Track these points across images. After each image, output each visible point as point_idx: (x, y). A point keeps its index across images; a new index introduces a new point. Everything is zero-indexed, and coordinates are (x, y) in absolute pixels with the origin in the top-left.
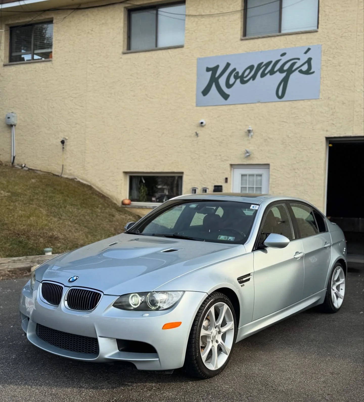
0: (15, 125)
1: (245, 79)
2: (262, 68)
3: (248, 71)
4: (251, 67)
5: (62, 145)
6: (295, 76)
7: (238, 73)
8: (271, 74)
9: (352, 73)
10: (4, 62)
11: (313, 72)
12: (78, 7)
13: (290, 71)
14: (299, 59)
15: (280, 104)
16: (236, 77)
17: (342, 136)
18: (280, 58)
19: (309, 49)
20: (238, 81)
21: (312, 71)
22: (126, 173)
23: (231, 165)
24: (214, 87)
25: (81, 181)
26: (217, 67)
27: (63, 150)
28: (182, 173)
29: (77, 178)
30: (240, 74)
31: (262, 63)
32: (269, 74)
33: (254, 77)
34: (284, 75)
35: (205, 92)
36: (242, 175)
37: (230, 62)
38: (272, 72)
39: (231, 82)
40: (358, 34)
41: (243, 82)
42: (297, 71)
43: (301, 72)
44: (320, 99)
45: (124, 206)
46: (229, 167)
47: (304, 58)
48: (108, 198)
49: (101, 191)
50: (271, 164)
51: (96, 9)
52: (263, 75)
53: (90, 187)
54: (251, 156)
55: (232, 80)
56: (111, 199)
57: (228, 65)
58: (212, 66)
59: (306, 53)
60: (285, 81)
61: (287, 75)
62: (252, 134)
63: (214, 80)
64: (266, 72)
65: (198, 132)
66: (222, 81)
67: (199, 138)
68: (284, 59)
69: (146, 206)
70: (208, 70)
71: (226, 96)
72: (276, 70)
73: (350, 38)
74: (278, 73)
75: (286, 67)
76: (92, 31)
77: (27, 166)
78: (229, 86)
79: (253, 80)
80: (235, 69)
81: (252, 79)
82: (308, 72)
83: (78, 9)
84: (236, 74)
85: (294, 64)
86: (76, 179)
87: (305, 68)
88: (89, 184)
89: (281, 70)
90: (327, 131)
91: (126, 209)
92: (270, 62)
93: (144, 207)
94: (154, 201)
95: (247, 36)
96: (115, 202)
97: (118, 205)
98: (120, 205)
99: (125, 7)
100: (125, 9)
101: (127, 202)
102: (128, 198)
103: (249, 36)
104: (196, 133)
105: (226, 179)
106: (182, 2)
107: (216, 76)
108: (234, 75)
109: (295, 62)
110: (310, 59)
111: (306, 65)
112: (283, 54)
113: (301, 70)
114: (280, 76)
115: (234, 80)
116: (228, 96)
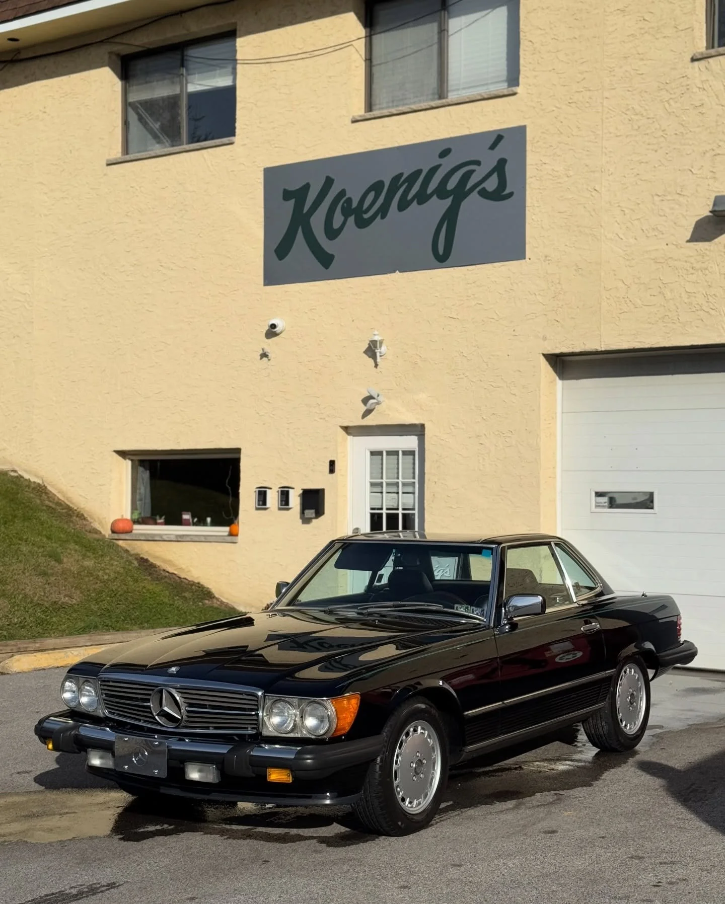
1: (366, 216)
2: (398, 189)
3: (372, 195)
4: (377, 187)
6: (472, 204)
7: (349, 201)
8: (419, 203)
9: (594, 193)
11: (511, 195)
12: (16, 58)
13: (460, 194)
14: (478, 163)
15: (443, 274)
16: (346, 212)
17: (577, 350)
18: (438, 161)
19: (499, 138)
20: (351, 220)
21: (507, 192)
22: (122, 453)
23: (346, 428)
24: (300, 235)
25: (26, 476)
26: (307, 187)
28: (238, 451)
29: (17, 469)
30: (355, 204)
31: (401, 175)
32: (415, 202)
33: (383, 211)
34: (448, 202)
35: (283, 250)
36: (373, 454)
37: (333, 177)
38: (422, 198)
39: (336, 225)
40: (606, 94)
41: (362, 224)
42: (475, 192)
43: (484, 194)
44: (527, 259)
45: (115, 536)
46: (337, 434)
47: (489, 161)
48: (81, 516)
49: (68, 499)
50: (426, 425)
51: (52, 59)
52: (403, 205)
53: (41, 490)
54: (384, 405)
55: (338, 219)
56: (89, 519)
57: (329, 182)
58: (294, 186)
59: (493, 147)
60: (450, 217)
61: (453, 201)
62: (384, 349)
63: (300, 220)
64: (410, 197)
65: (267, 350)
66: (317, 222)
67: (269, 363)
68: (448, 164)
69: (160, 535)
70: (287, 195)
71: (325, 259)
72: (429, 191)
73: (587, 105)
74: (435, 197)
75: (451, 185)
78: (332, 233)
79: (383, 217)
80: (343, 193)
81: (379, 216)
82: (499, 195)
83: (13, 62)
84: (345, 205)
85: (468, 176)
86: (15, 471)
87: (491, 184)
88: (41, 483)
89: (441, 193)
90: (545, 338)
91: (120, 543)
92: (419, 172)
93: (158, 538)
94: (189, 520)
95: (374, 108)
96: (96, 525)
97: (103, 533)
98: (107, 532)
99: (110, 53)
100: (114, 57)
101: (121, 526)
102: (128, 516)
103: (375, 110)
104: (264, 352)
105: (332, 463)
106: (229, 33)
107: (306, 210)
108: (343, 206)
109: (472, 172)
110: (502, 163)
111: (495, 177)
112: (445, 153)
113: (484, 189)
114: (438, 207)
115: (342, 218)
116: (331, 257)
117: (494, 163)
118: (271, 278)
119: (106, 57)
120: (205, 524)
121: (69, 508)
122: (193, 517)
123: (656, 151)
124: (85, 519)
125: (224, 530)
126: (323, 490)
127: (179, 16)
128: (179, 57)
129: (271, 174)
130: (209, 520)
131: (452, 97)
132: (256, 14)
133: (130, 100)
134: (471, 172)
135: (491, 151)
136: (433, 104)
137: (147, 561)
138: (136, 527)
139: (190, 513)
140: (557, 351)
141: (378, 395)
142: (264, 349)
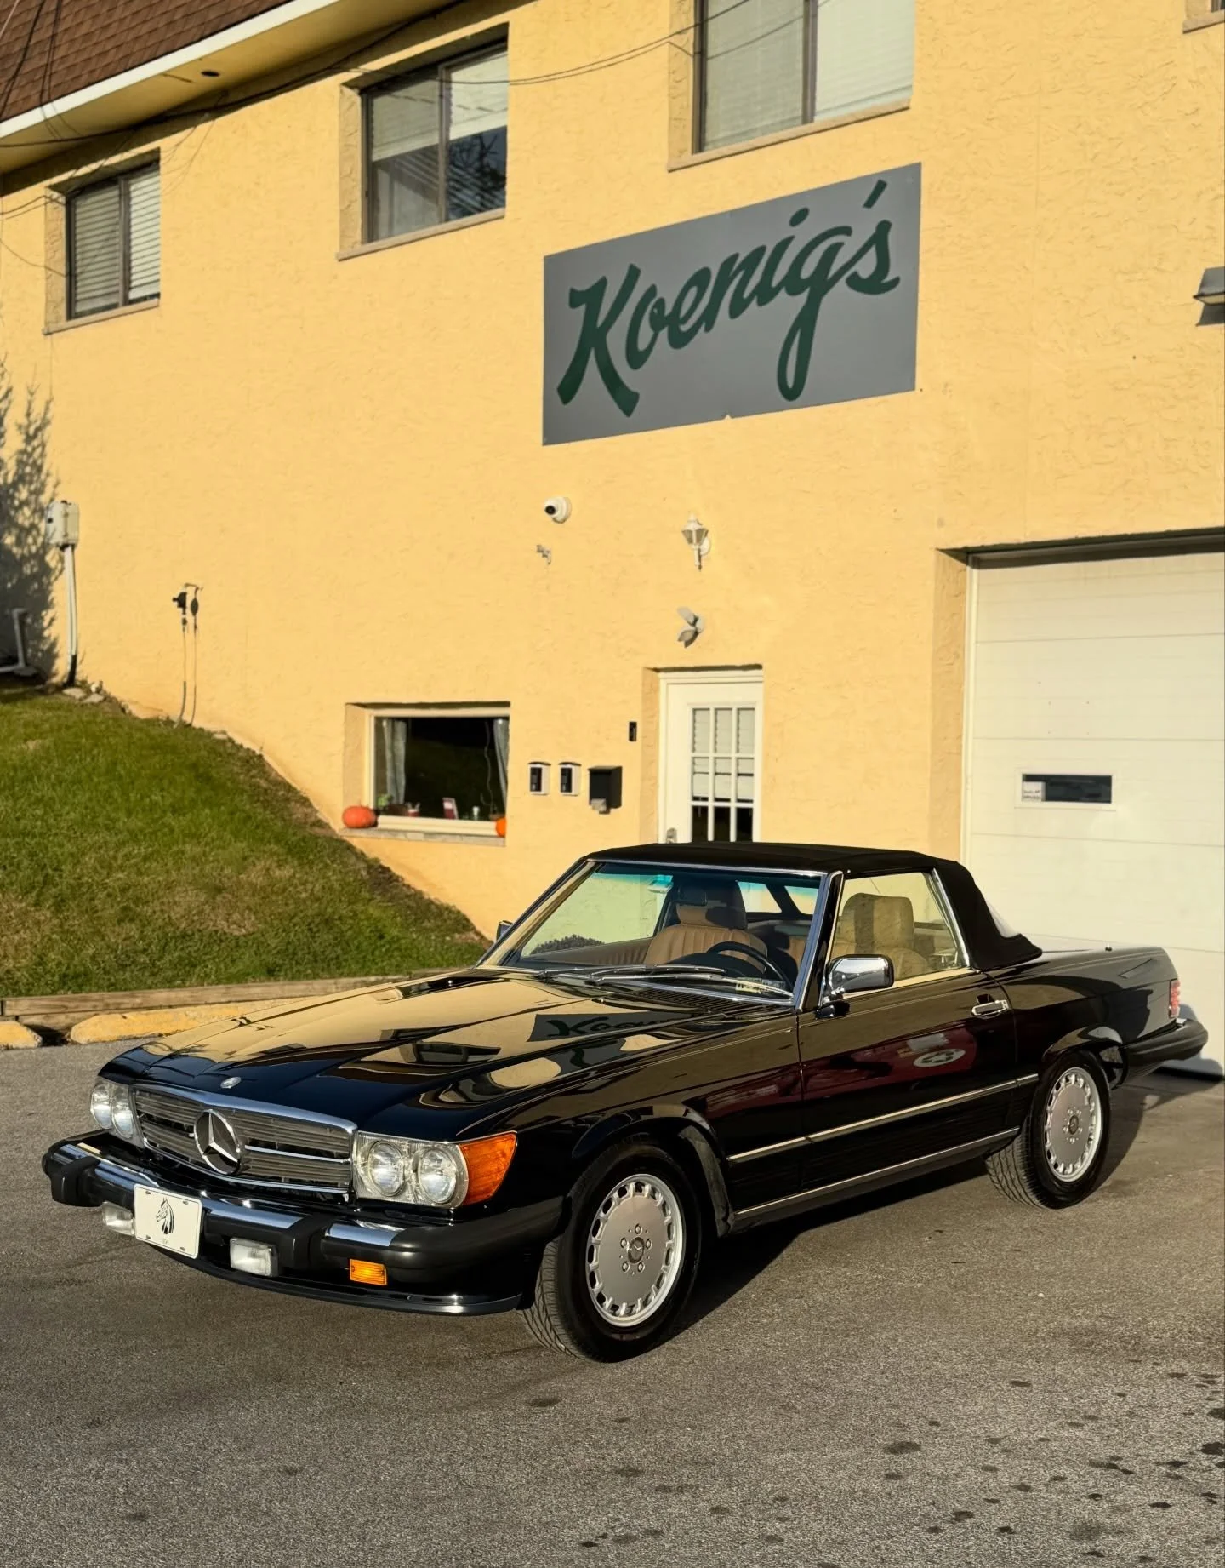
0: (73, 546)
1: (684, 328)
2: (732, 279)
3: (692, 295)
4: (700, 279)
5: (181, 610)
7: (661, 304)
8: (761, 303)
9: (1023, 273)
10: (47, 323)
11: (896, 281)
12: (220, 104)
13: (820, 284)
14: (847, 231)
15: (792, 419)
17: (989, 541)
18: (791, 231)
19: (880, 187)
20: (664, 334)
21: (889, 278)
22: (360, 706)
23: (654, 671)
24: (593, 366)
25: (239, 740)
26: (603, 283)
27: (184, 630)
29: (226, 729)
30: (668, 310)
31: (736, 256)
32: (754, 302)
33: (709, 319)
34: (803, 298)
35: (568, 389)
36: (695, 710)
37: (638, 265)
38: (765, 294)
39: (642, 344)
40: (1047, 101)
41: (678, 340)
42: (842, 283)
43: (856, 283)
44: (918, 389)
46: (642, 680)
47: (866, 227)
48: (305, 801)
49: (292, 776)
50: (765, 665)
52: (737, 309)
53: (254, 762)
54: (703, 635)
55: (645, 335)
56: (315, 804)
57: (633, 274)
58: (583, 285)
59: (870, 203)
60: (805, 323)
61: (809, 298)
62: (707, 544)
63: (593, 338)
64: (746, 294)
65: (546, 546)
66: (617, 341)
67: (549, 567)
68: (804, 234)
70: (575, 298)
72: (775, 283)
73: (1016, 121)
74: (783, 293)
75: (807, 271)
76: (257, 184)
77: (106, 687)
78: (636, 358)
79: (708, 329)
80: (652, 291)
81: (703, 327)
82: (877, 284)
84: (656, 311)
85: (833, 253)
87: (868, 266)
89: (793, 284)
90: (942, 522)
91: (355, 843)
92: (762, 250)
94: (451, 811)
95: (704, 146)
97: (333, 826)
98: (337, 826)
100: (352, 91)
101: (358, 816)
102: (368, 799)
103: (708, 148)
104: (540, 550)
105: (633, 726)
106: (496, 42)
107: (600, 322)
108: (652, 313)
109: (838, 246)
110: (884, 228)
111: (872, 252)
112: (799, 217)
113: (855, 274)
115: (651, 333)
116: (634, 398)
117: (871, 230)
118: (553, 434)
119: (337, 91)
120: (471, 817)
121: (289, 788)
123: (1122, 195)
124: (310, 805)
125: (488, 827)
126: (619, 770)
128: (443, 84)
129: (555, 265)
130: (476, 810)
131: (820, 120)
133: (377, 156)
134: (836, 248)
135: (866, 209)
137: (386, 870)
138: (381, 818)
139: (453, 800)
141: (696, 620)
142: (538, 546)
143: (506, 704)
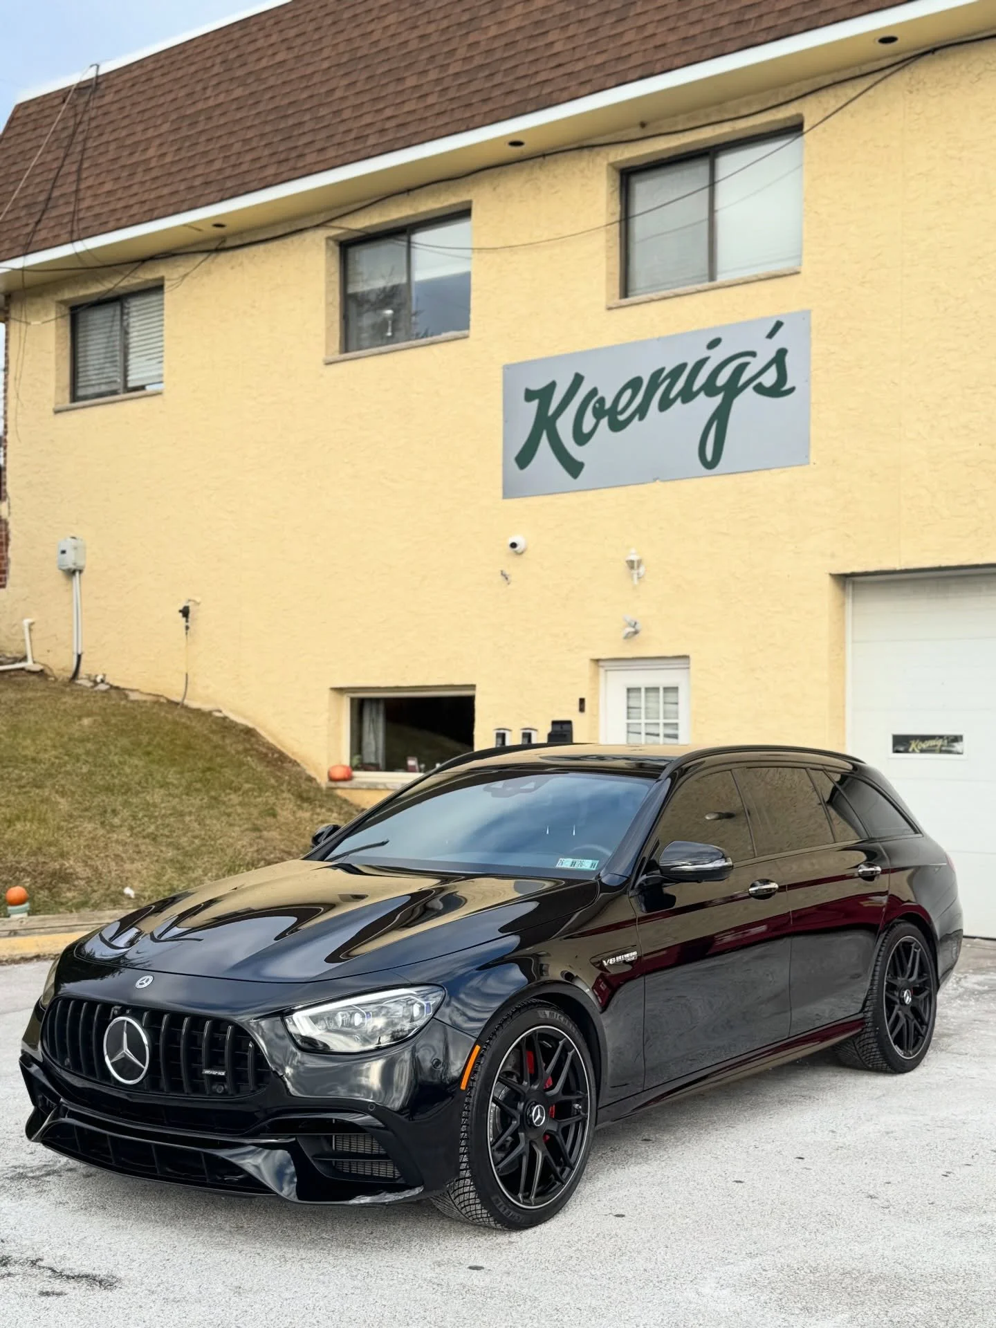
0: (81, 571)
1: (621, 418)
2: (660, 385)
3: (628, 393)
4: (635, 384)
5: (184, 619)
6: (746, 401)
7: (602, 401)
8: (684, 401)
9: (892, 387)
10: (57, 404)
11: (792, 390)
12: (221, 246)
13: (732, 390)
14: (753, 354)
15: (712, 483)
16: (599, 414)
17: (872, 569)
18: (706, 353)
19: (779, 325)
20: (604, 422)
21: (787, 387)
22: (340, 690)
23: (597, 661)
24: (544, 441)
25: (233, 717)
26: (552, 385)
27: (187, 634)
29: (221, 708)
30: (608, 405)
31: (662, 370)
32: (679, 401)
33: (642, 411)
34: (718, 399)
35: (524, 458)
36: (629, 690)
37: (582, 373)
38: (687, 395)
39: (587, 426)
40: (907, 271)
41: (616, 426)
42: (750, 389)
43: (760, 389)
44: (812, 464)
45: (333, 784)
46: (587, 668)
47: (767, 352)
48: (295, 763)
50: (691, 656)
51: (262, 247)
52: (665, 404)
53: (248, 734)
54: (641, 634)
55: (588, 422)
56: (302, 764)
57: (578, 379)
58: (538, 385)
59: (771, 335)
60: (721, 417)
61: (724, 399)
62: (642, 570)
63: (545, 424)
64: (672, 395)
65: (507, 572)
66: (564, 426)
67: (510, 586)
68: (717, 356)
69: (384, 784)
70: (530, 395)
71: (574, 468)
72: (696, 387)
73: (884, 284)
74: (702, 395)
75: (721, 380)
76: (253, 307)
77: (108, 679)
78: (581, 438)
79: (641, 419)
80: (594, 392)
81: (637, 417)
82: (778, 390)
83: (218, 250)
84: (597, 405)
85: (741, 369)
86: (220, 711)
87: (769, 379)
88: (251, 725)
89: (710, 388)
90: (833, 556)
91: (339, 792)
92: (684, 366)
93: (380, 787)
94: (414, 767)
95: (630, 294)
96: (313, 774)
97: (319, 780)
98: (323, 781)
99: (328, 238)
100: (331, 243)
101: (339, 773)
102: (346, 761)
103: (633, 296)
104: (503, 574)
105: (582, 701)
106: (463, 213)
107: (551, 412)
108: (594, 407)
109: (746, 364)
110: (782, 353)
111: (773, 369)
112: (714, 344)
113: (760, 384)
114: (706, 405)
115: (594, 421)
116: (581, 465)
117: (772, 354)
118: (509, 491)
119: (323, 243)
121: (281, 754)
122: (419, 762)
123: (967, 336)
124: (298, 765)
126: (571, 723)
127: (406, 195)
128: (405, 243)
129: (510, 371)
131: (721, 278)
132: (494, 189)
133: (351, 290)
134: (745, 365)
135: (768, 340)
136: (699, 287)
138: (356, 774)
139: (416, 759)
140: (848, 571)
141: (636, 623)
142: (502, 571)
143: (473, 687)
